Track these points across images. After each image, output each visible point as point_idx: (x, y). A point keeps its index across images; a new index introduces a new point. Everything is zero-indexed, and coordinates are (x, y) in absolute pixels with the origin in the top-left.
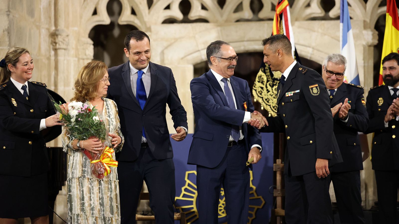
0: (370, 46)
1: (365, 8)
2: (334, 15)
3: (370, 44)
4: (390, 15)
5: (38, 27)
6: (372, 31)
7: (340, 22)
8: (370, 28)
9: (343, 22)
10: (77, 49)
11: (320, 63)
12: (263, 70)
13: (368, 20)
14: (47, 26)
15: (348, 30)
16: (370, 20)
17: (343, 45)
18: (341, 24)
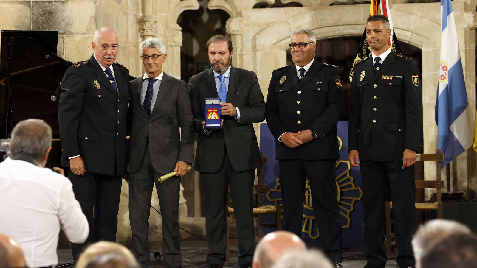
5: (126, 14)
7: (441, 4)
10: (165, 36)
12: (360, 55)
14: (134, 13)
15: (449, 13)
17: (443, 29)
18: (442, 7)
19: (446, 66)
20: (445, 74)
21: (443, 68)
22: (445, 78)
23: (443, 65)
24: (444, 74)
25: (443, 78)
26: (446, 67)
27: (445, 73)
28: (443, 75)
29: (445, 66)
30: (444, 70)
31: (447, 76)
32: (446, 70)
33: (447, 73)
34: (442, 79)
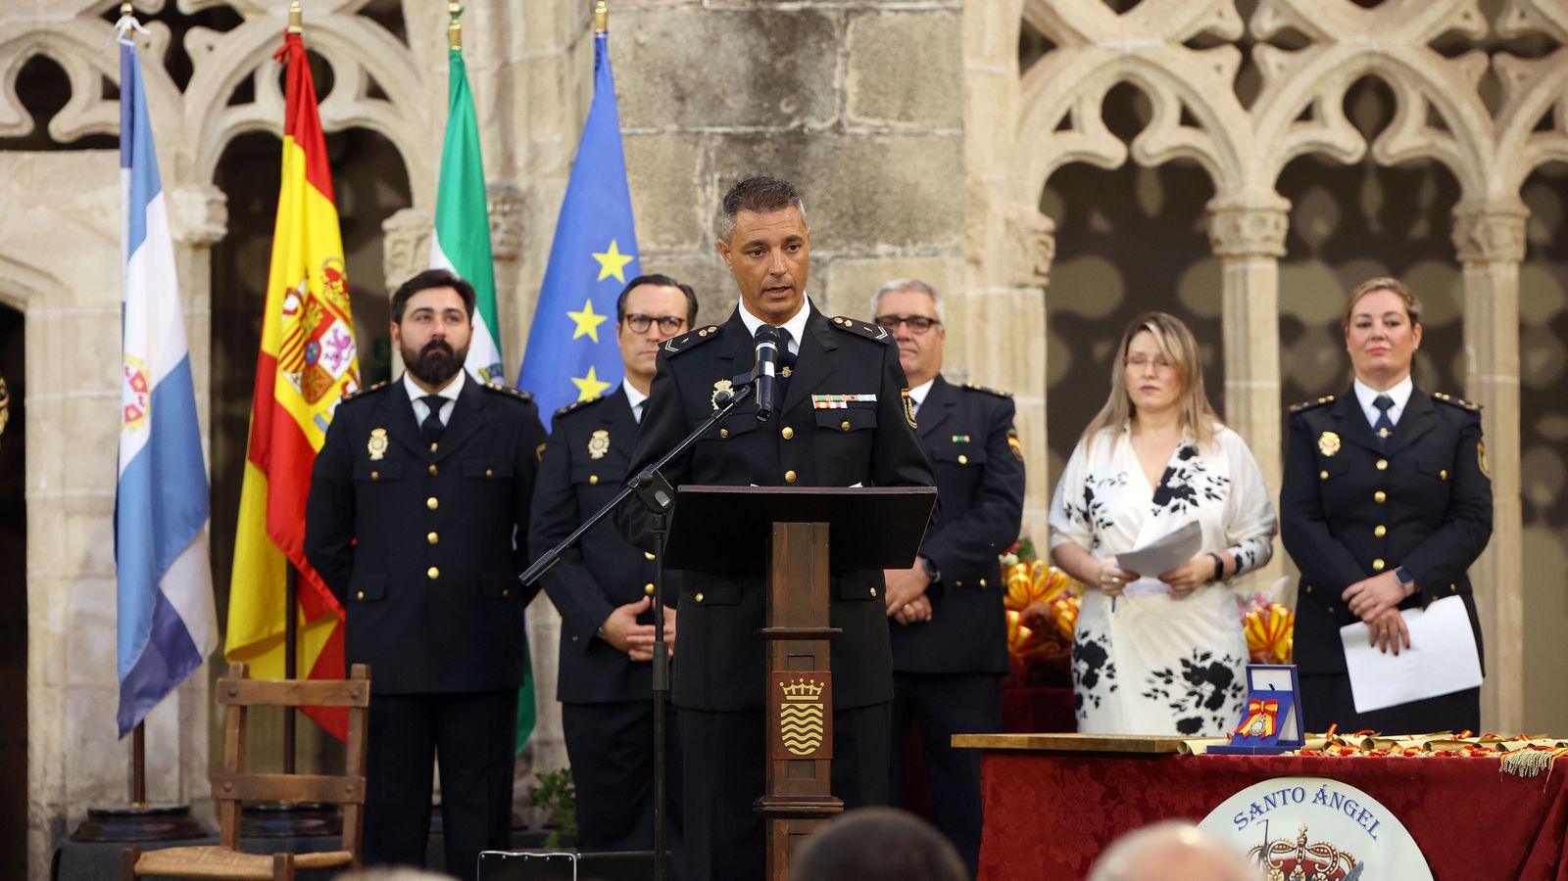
0: (198, 246)
1: (181, 109)
2: (69, 134)
3: (197, 238)
4: (296, 141)
6: (205, 191)
7: (122, 166)
8: (198, 180)
9: (131, 165)
11: (19, 306)
13: (191, 153)
15: (150, 195)
16: (199, 153)
17: (132, 249)
18: (125, 173)
19: (144, 374)
20: (141, 403)
21: (132, 382)
22: (139, 415)
23: (133, 371)
24: (136, 402)
25: (132, 414)
26: (142, 379)
27: (140, 398)
28: (133, 407)
29: (139, 376)
30: (136, 389)
31: (146, 410)
32: (144, 389)
33: (146, 398)
34: (128, 419)
